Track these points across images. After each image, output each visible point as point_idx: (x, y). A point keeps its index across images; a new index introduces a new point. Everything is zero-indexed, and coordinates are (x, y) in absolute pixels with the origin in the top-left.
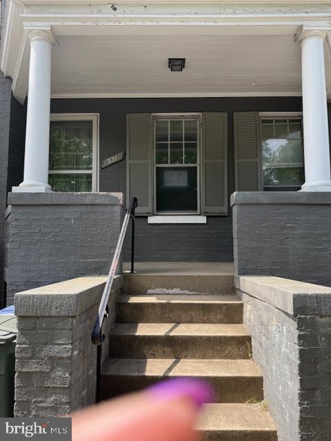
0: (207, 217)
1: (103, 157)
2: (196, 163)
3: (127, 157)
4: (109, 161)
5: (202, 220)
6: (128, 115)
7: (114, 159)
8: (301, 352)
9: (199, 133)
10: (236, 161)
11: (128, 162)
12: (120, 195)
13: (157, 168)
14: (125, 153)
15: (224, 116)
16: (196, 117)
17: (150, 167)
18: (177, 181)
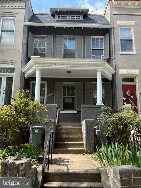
0: (78, 111)
1: (48, 94)
2: (74, 96)
3: (55, 94)
4: (50, 95)
5: (76, 112)
6: (55, 83)
7: (51, 95)
8: (86, 127)
9: (75, 87)
10: (86, 96)
11: (55, 95)
12: (56, 105)
13: (63, 97)
14: (54, 93)
15: (82, 83)
16: (75, 83)
17: (61, 97)
18: (69, 101)
